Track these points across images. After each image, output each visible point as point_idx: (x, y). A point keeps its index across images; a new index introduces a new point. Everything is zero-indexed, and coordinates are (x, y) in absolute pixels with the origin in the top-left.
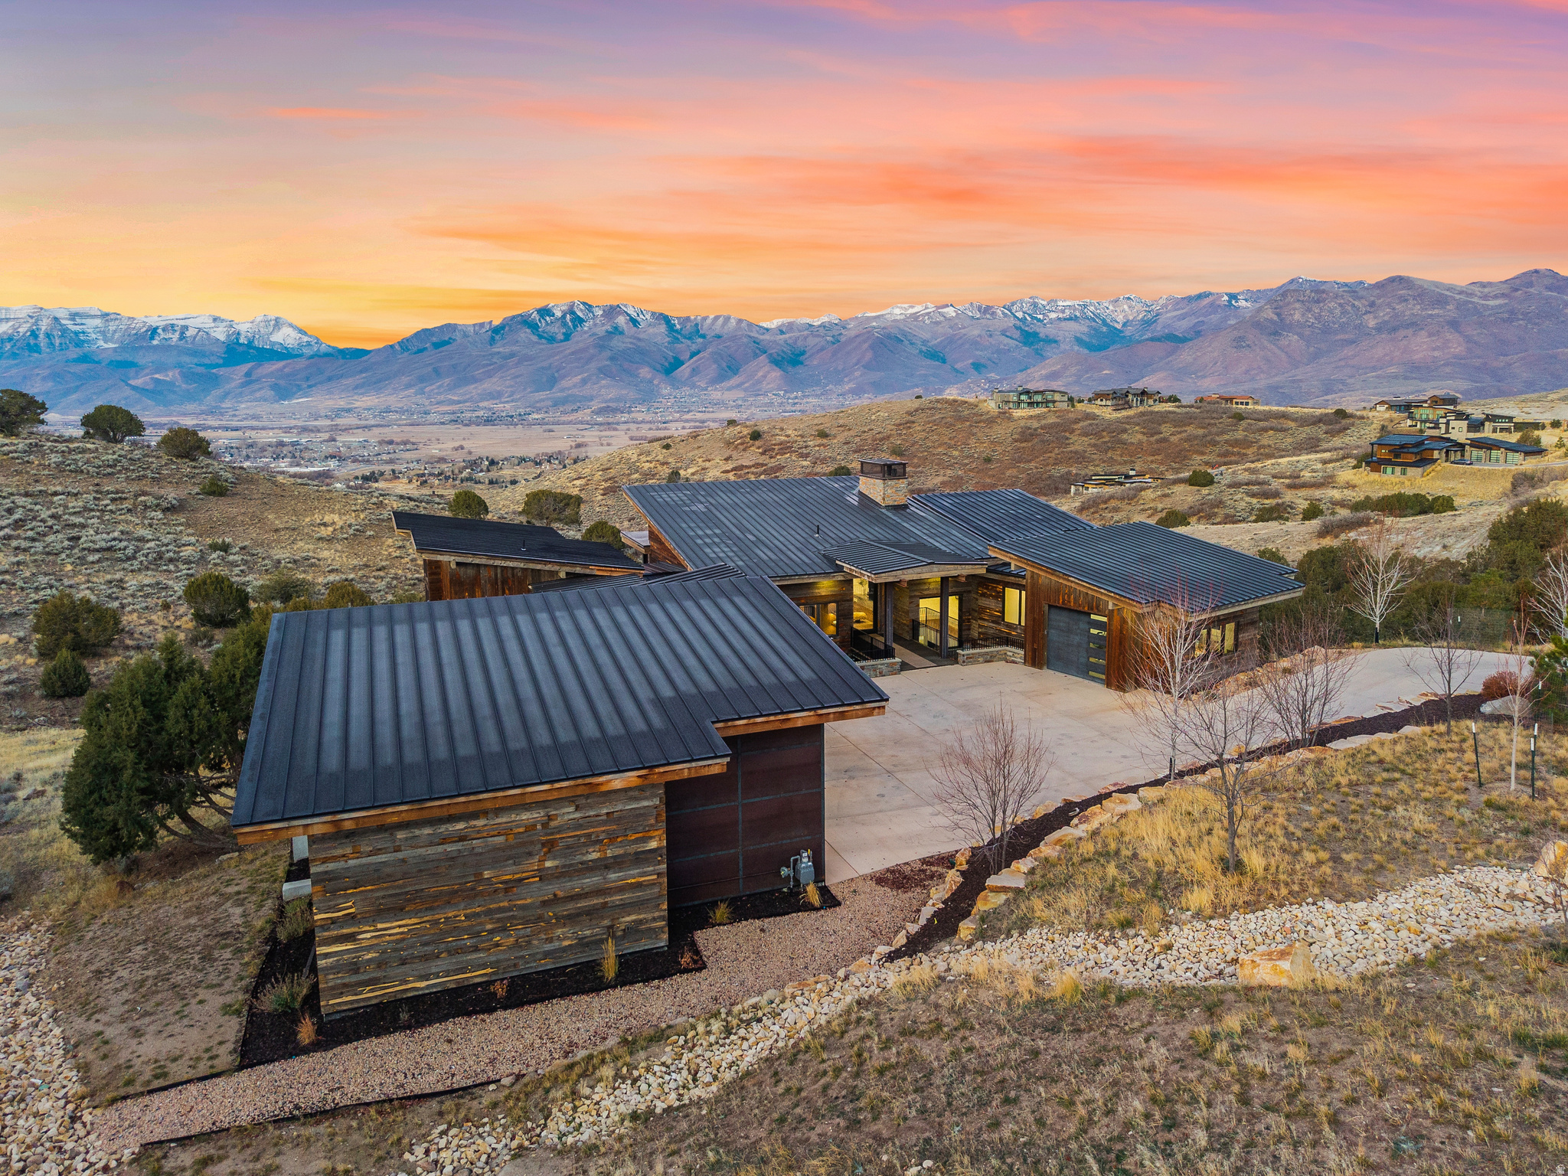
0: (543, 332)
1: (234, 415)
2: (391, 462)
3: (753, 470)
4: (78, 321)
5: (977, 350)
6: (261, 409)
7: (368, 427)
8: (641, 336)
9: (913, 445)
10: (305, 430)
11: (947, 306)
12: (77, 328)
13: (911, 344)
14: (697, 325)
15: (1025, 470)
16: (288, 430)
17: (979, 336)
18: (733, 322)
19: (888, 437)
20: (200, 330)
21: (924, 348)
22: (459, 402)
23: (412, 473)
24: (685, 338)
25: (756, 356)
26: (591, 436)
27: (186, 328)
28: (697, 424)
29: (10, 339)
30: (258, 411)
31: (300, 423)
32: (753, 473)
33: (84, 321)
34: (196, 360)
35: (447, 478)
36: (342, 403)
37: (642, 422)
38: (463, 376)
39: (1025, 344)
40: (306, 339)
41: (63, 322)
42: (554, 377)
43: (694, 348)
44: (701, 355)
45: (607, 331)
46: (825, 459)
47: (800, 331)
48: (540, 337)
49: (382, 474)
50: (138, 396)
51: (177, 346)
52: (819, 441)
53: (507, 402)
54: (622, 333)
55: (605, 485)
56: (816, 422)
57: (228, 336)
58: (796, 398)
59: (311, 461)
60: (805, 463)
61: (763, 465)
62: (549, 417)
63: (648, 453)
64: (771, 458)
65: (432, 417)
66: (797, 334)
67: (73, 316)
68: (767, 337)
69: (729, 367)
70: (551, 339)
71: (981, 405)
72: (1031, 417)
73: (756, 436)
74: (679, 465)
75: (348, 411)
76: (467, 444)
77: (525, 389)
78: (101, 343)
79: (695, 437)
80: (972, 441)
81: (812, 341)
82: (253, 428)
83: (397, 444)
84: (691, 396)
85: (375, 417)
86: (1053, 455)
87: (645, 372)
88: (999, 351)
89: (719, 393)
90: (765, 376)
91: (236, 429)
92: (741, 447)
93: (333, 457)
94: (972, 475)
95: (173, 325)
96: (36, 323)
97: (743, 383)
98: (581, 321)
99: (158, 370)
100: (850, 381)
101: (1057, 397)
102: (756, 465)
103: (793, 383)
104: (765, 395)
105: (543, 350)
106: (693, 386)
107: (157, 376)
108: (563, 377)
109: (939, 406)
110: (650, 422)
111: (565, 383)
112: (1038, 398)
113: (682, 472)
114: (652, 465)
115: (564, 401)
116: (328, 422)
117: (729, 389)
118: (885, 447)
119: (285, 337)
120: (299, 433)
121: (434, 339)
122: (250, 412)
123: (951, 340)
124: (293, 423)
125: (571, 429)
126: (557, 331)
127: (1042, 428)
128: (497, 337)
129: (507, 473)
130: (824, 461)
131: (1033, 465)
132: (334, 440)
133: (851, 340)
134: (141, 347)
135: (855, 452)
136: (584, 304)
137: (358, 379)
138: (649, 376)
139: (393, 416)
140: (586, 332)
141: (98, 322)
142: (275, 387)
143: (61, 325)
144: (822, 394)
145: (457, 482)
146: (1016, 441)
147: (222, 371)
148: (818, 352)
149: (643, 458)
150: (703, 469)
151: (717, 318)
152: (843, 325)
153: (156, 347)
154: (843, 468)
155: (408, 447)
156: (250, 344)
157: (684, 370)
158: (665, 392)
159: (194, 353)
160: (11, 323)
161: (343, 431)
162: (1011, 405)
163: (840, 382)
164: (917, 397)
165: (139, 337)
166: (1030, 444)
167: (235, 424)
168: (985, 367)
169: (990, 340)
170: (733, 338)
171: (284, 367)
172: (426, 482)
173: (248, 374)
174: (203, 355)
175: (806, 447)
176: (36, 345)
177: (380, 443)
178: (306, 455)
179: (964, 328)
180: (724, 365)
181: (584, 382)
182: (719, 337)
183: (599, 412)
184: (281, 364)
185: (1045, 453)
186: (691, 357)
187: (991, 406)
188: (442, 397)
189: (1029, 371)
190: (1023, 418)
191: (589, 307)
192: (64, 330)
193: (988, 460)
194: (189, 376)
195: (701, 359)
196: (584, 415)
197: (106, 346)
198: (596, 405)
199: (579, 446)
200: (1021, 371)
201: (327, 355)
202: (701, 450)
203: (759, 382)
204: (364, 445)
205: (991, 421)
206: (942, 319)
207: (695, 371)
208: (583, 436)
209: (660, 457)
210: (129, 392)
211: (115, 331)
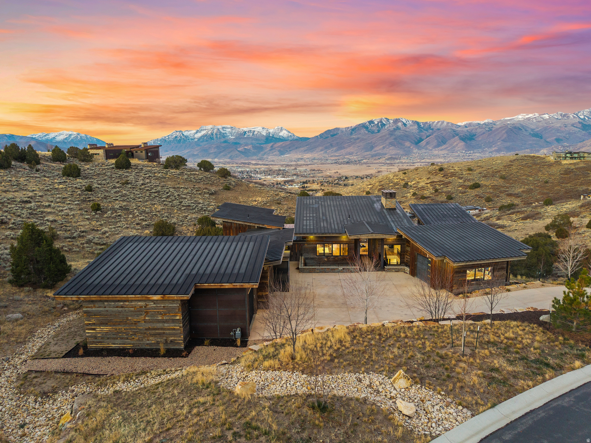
0: (370, 130)
1: (267, 160)
2: (313, 177)
3: (438, 183)
4: (224, 130)
5: (558, 133)
6: (275, 158)
7: (307, 165)
8: (407, 130)
9: (511, 175)
10: (287, 165)
11: (545, 114)
12: (224, 132)
13: (526, 131)
14: (430, 125)
15: (564, 187)
16: (282, 165)
17: (560, 127)
18: (445, 124)
19: (499, 171)
20: (258, 132)
21: (532, 132)
22: (338, 156)
23: (319, 181)
24: (425, 130)
25: (454, 137)
26: (384, 168)
27: (254, 131)
28: (427, 164)
29: (206, 136)
30: (274, 159)
31: (286, 163)
32: (438, 184)
33: (226, 130)
34: (257, 142)
35: (330, 183)
36: (300, 156)
37: (404, 163)
38: (340, 146)
39: (583, 130)
40: (290, 134)
41: (220, 130)
42: (373, 146)
43: (428, 134)
44: (431, 137)
45: (394, 129)
46: (469, 179)
47: (474, 126)
48: (369, 131)
49: (309, 181)
50: (240, 154)
51: (251, 137)
52: (468, 172)
53: (355, 156)
54: (400, 129)
55: (379, 187)
56: (468, 164)
57: (267, 134)
58: (470, 153)
59: (288, 176)
60: (461, 181)
61: (442, 181)
62: (369, 161)
63: (397, 176)
64: (446, 178)
65: (329, 161)
66: (472, 128)
67: (223, 128)
68: (459, 129)
69: (442, 141)
70: (373, 132)
71: (546, 158)
72: (571, 164)
73: (441, 170)
74: (409, 180)
75: (301, 159)
76: (339, 171)
77: (362, 151)
78: (230, 136)
79: (417, 170)
80: (540, 174)
81: (479, 130)
82: (272, 165)
83: (316, 171)
84: (425, 153)
85: (310, 161)
86: (580, 181)
87: (407, 144)
88: (569, 133)
89: (437, 152)
90: (457, 145)
91: (267, 165)
92: (435, 174)
93: (295, 175)
94: (537, 188)
95: (251, 131)
96: (213, 131)
97: (447, 148)
98: (384, 125)
99: (246, 145)
100: (495, 146)
101: (586, 155)
102: (440, 181)
103: (469, 147)
104: (457, 152)
105: (369, 136)
106: (427, 149)
107: (245, 147)
108: (376, 146)
109: (526, 158)
110: (408, 163)
111: (376, 149)
112: (576, 155)
113: (409, 183)
114: (398, 180)
115: (376, 155)
116: (295, 163)
117: (441, 150)
118: (497, 175)
119: (284, 134)
120: (286, 167)
121: (331, 133)
122: (272, 159)
123: (545, 129)
124: (284, 163)
125: (377, 166)
126: (375, 129)
127: (576, 169)
128: (353, 132)
129: (350, 182)
130: (469, 180)
131: (569, 185)
132: (296, 169)
133: (497, 129)
134: (241, 138)
135: (483, 177)
136: (386, 118)
137: (305, 148)
138: (409, 145)
139: (316, 161)
140: (386, 129)
141: (229, 130)
142: (280, 151)
143: (220, 131)
144: (482, 152)
145: (333, 185)
146: (562, 174)
147: (264, 146)
148: (482, 135)
149: (395, 178)
150: (418, 182)
151: (438, 122)
152: (494, 124)
153: (246, 137)
154: (477, 183)
155: (319, 172)
156: (273, 137)
157: (423, 143)
158: (415, 151)
159: (257, 140)
160: (206, 131)
161: (299, 166)
162: (561, 158)
163: (491, 147)
164: (516, 155)
165: (241, 134)
166: (568, 176)
167: (267, 163)
168: (562, 140)
169: (566, 128)
170: (445, 130)
171: (283, 144)
172: (323, 184)
173: (272, 147)
174: (259, 140)
175: (462, 174)
176: (213, 137)
177: (310, 170)
178: (287, 174)
179: (553, 123)
180: (440, 140)
181: (384, 148)
182: (439, 129)
183: (388, 159)
184: (282, 143)
185: (576, 180)
186: (427, 138)
187: (552, 159)
188: (332, 154)
189: (584, 142)
190: (567, 164)
191: (388, 120)
192: (220, 132)
193: (547, 182)
194: (254, 147)
195: (430, 138)
196: (382, 160)
197: (232, 137)
198: (387, 157)
199: (379, 172)
200: (580, 142)
201: (296, 140)
202: (418, 175)
203: (454, 147)
204: (305, 171)
205: (550, 165)
206: (542, 120)
207: (428, 143)
208: (381, 168)
209: (402, 177)
210: (237, 152)
211: (234, 133)
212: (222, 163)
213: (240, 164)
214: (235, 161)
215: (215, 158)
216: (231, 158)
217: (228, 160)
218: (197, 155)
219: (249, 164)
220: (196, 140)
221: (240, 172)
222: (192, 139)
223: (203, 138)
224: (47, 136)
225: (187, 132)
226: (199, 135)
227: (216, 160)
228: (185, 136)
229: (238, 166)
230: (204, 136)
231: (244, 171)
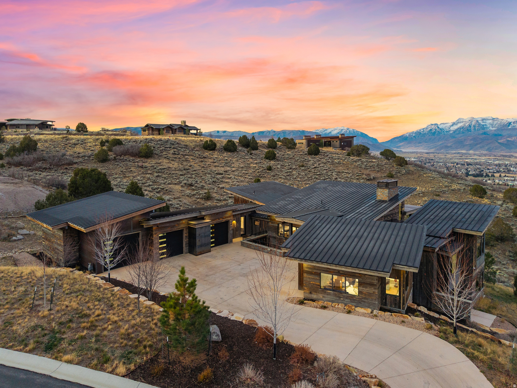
4: (484, 121)
12: (484, 124)
29: (463, 128)
33: (486, 121)
41: (479, 122)
50: (500, 146)
67: (483, 120)
78: (491, 128)
96: (471, 123)
99: (509, 137)
107: (508, 139)
134: (504, 129)
141: (491, 121)
153: (510, 129)
160: (464, 123)
165: (504, 126)
176: (470, 129)
192: (479, 124)
197: (492, 129)
210: (497, 144)
211: (496, 124)
212: (477, 155)
213: (498, 156)
214: (494, 153)
215: (470, 150)
216: (488, 150)
217: (485, 152)
218: (451, 146)
219: (510, 157)
220: (451, 132)
221: (496, 165)
222: (447, 132)
223: (459, 130)
224: (326, 131)
225: (442, 125)
226: (455, 127)
227: (471, 152)
228: (441, 129)
229: (495, 159)
230: (460, 128)
231: (503, 164)
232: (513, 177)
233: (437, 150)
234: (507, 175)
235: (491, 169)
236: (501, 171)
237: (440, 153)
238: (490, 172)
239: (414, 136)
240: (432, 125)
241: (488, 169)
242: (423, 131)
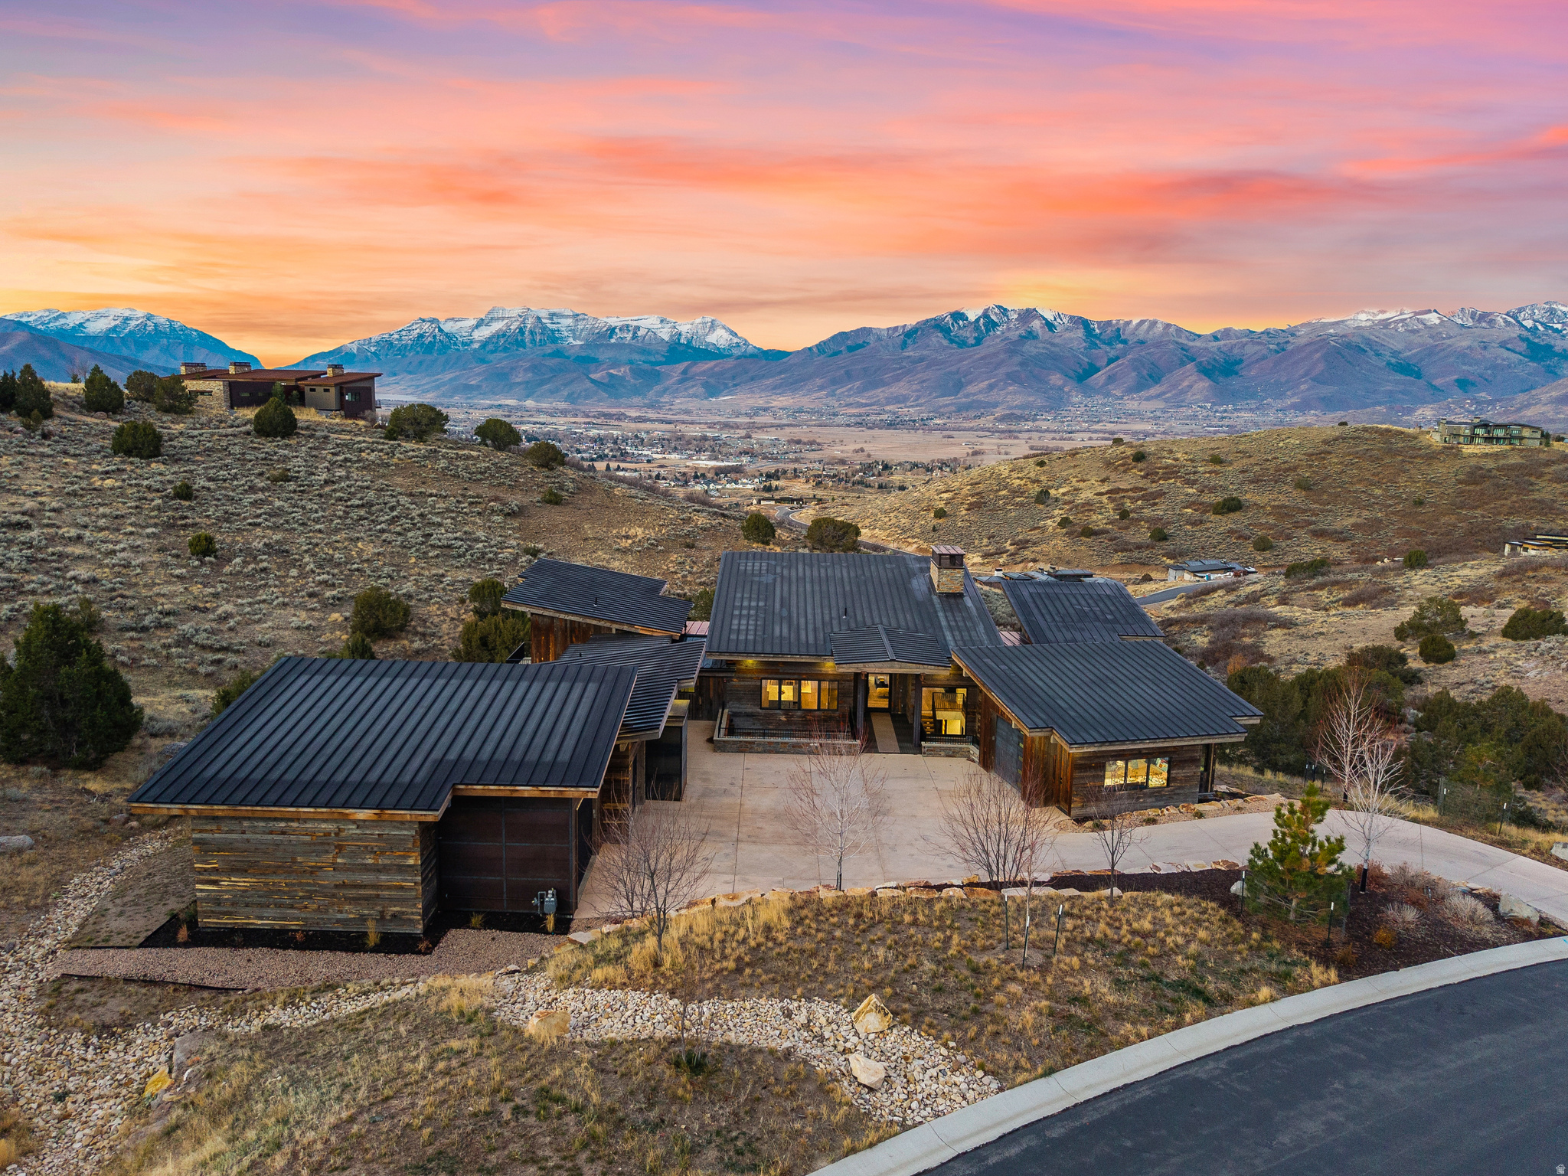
0: (955, 336)
1: (670, 409)
2: (796, 460)
3: (1130, 494)
4: (555, 320)
5: (1465, 364)
6: (693, 404)
7: (781, 426)
8: (1057, 341)
9: (1325, 479)
10: (727, 426)
11: (1429, 312)
12: (554, 327)
13: (1377, 355)
14: (1118, 330)
15: (1466, 518)
16: (711, 425)
17: (1469, 347)
18: (1160, 327)
19: (1295, 468)
20: (649, 330)
21: (1393, 360)
22: (866, 405)
23: (812, 473)
24: (1104, 343)
25: (1182, 364)
26: (990, 443)
27: (638, 328)
28: (1107, 435)
29: (504, 335)
30: (690, 406)
31: (723, 420)
32: (1129, 498)
33: (559, 320)
34: (643, 358)
35: (840, 480)
36: (761, 403)
37: (1046, 431)
38: (873, 379)
39: (1532, 359)
40: (735, 340)
41: (544, 321)
42: (960, 382)
43: (1113, 354)
44: (1120, 362)
45: (1020, 336)
46: (1214, 487)
47: (1238, 338)
48: (952, 341)
49: (785, 472)
50: (595, 388)
51: (629, 345)
52: (1211, 468)
53: (912, 406)
54: (1036, 337)
55: (972, 500)
56: (1212, 445)
57: (672, 336)
58: (1225, 411)
59: (727, 455)
60: (1190, 491)
61: (1142, 489)
62: (952, 422)
63: (1021, 469)
64: (1153, 482)
65: (839, 419)
66: (1234, 341)
67: (552, 316)
68: (1198, 344)
69: (1151, 376)
70: (962, 344)
71: (1421, 438)
72: (1486, 455)
73: (1139, 457)
74: (1050, 483)
75: (766, 409)
76: (867, 447)
77: (930, 394)
78: (571, 340)
79: (1074, 455)
80: (1402, 480)
81: (1250, 349)
82: (683, 422)
83: (805, 444)
84: (1104, 405)
85: (788, 416)
86: (1509, 502)
87: (1056, 379)
88: (1495, 367)
89: (1136, 403)
90: (1190, 387)
91: (670, 422)
92: (1122, 469)
93: (746, 453)
94: (1394, 518)
95: (628, 326)
96: (523, 322)
97: (1164, 393)
98: (995, 325)
99: (613, 366)
100: (1294, 395)
101: (1526, 433)
102: (1135, 489)
103: (1223, 395)
104: (1189, 406)
105: (952, 354)
106: (1107, 395)
107: (612, 371)
108: (970, 382)
109: (1367, 435)
110: (1055, 432)
111: (970, 389)
112: (1500, 433)
113: (1052, 492)
114: (1022, 482)
115: (968, 407)
116: (747, 420)
117: (1148, 399)
118: (1289, 479)
119: (719, 338)
120: (721, 429)
121: (849, 343)
122: (683, 407)
123: (1431, 351)
124: (718, 419)
125: (970, 436)
126: (969, 335)
127: (1498, 469)
128: (909, 341)
129: (897, 478)
130: (1212, 489)
131: (1478, 512)
132: (750, 437)
133: (1300, 349)
134: (602, 345)
135: (1252, 482)
136: (999, 307)
137: (777, 380)
138: (1060, 383)
139: (805, 417)
140: (998, 337)
141: (570, 321)
142: (706, 385)
143: (542, 323)
144: (1257, 408)
145: (849, 485)
146: (1460, 482)
147: (663, 369)
148: (1257, 361)
149: (1015, 475)
150: (1075, 490)
151: (1142, 322)
152: (1292, 332)
153: (614, 344)
154: (1233, 499)
155: (814, 447)
156: (689, 345)
157: (1099, 377)
158: (1075, 400)
159: (643, 351)
160: (505, 322)
161: (758, 428)
162: (1461, 439)
163: (1281, 396)
164: (1341, 424)
165: (600, 335)
166: (1478, 488)
167: (669, 417)
168: (1473, 384)
169: (1484, 353)
170: (1158, 344)
171: (715, 366)
172: (821, 482)
173: (685, 372)
174: (649, 353)
175: (1195, 473)
176: (522, 340)
177: (790, 442)
178: (724, 450)
179: (1451, 337)
180: (1145, 372)
181: (991, 387)
182: (1142, 342)
183: (1002, 419)
184: (713, 363)
185: (1499, 499)
186: (1108, 364)
187: (1436, 439)
188: (851, 400)
189: (1534, 392)
190: (1475, 455)
191: (1004, 311)
192: (544, 328)
193: (1420, 503)
194: (637, 372)
195: (1119, 366)
196: (986, 421)
197: (575, 343)
198: (999, 412)
199: (975, 453)
200: (1523, 391)
201: (752, 356)
202: (1078, 470)
203: (1183, 392)
204: (775, 443)
205: (1432, 456)
206: (1421, 326)
207: (1111, 379)
208: (982, 444)
209: (1032, 475)
210: (589, 385)
211: (582, 330)
212: (546, 413)
213: (594, 417)
214: (583, 408)
215: (528, 397)
216: (571, 398)
217: (562, 405)
218: (478, 387)
219: (619, 419)
220: (476, 346)
221: (594, 440)
222: (464, 344)
223: (495, 340)
224: (62, 321)
225: (451, 323)
226: (484, 333)
227: (530, 403)
228: (447, 335)
229: (589, 423)
230: (499, 335)
231: (606, 436)
232: (636, 471)
233: (444, 395)
234: (622, 465)
235: (585, 451)
236: (606, 456)
237: (454, 406)
238: (583, 459)
239: (374, 353)
240: (424, 321)
241: (579, 451)
242: (400, 339)
